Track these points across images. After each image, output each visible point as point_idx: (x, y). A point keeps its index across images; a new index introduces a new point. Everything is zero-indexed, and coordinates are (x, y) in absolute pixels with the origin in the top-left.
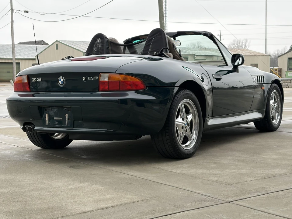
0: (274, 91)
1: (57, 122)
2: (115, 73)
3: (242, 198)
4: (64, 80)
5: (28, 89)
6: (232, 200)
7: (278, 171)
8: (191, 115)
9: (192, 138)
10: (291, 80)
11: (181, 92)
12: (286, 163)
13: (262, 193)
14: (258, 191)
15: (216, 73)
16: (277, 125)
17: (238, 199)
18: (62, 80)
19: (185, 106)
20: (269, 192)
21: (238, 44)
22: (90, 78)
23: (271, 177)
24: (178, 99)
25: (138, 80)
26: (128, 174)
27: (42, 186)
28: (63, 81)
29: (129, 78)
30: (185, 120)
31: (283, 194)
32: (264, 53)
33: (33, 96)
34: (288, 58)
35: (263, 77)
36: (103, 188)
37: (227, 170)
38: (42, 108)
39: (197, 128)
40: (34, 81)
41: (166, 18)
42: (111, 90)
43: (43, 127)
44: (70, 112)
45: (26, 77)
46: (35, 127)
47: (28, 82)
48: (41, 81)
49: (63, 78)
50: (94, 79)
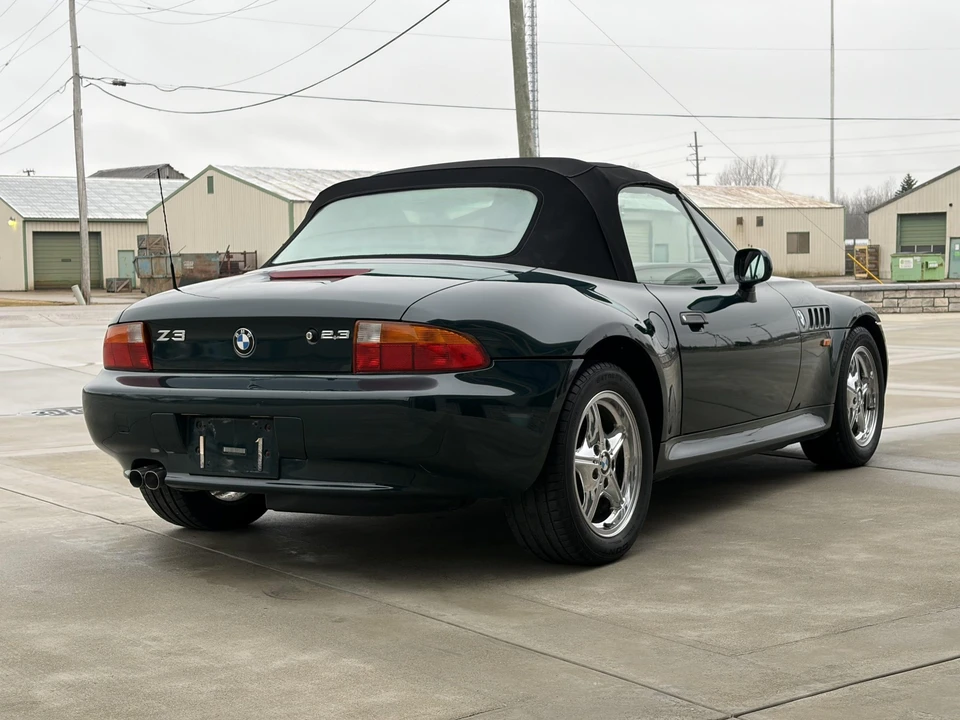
0: (860, 349)
1: (230, 462)
2: (400, 321)
3: (772, 703)
4: (250, 339)
5: (145, 361)
6: (744, 710)
7: (874, 608)
8: (620, 435)
9: (622, 502)
10: (906, 290)
11: (591, 372)
12: (897, 578)
13: (829, 686)
14: (817, 677)
15: (689, 307)
16: (867, 448)
17: (761, 706)
18: (246, 339)
19: (602, 409)
20: (848, 680)
21: (749, 173)
22: (327, 335)
23: (854, 630)
24: (583, 392)
25: (468, 343)
26: (440, 618)
27: (194, 661)
28: (248, 341)
29: (442, 337)
30: (603, 452)
31: (890, 687)
32: (827, 198)
33: (162, 382)
34: (899, 215)
35: (827, 310)
36: (369, 667)
37: (728, 605)
38: (185, 421)
39: (638, 474)
40: (161, 339)
41: (534, 96)
42: (387, 370)
43: (191, 474)
44: (270, 432)
45: (139, 327)
46: (167, 473)
47: (145, 342)
48: (183, 339)
49: (249, 334)
50: (338, 337)
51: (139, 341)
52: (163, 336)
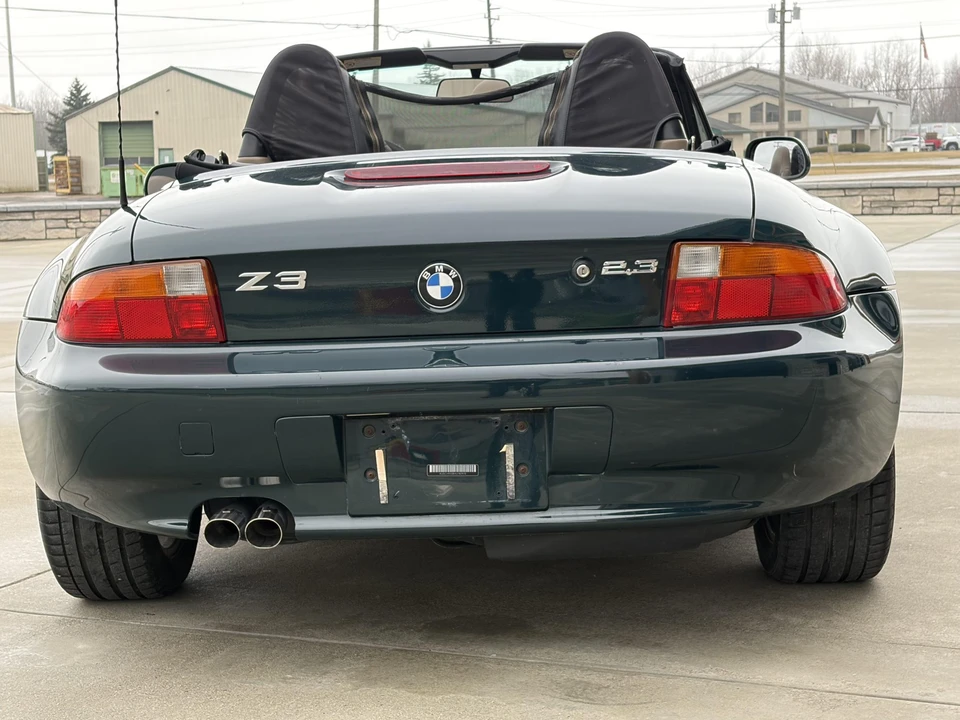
1: (445, 488)
4: (456, 280)
18: (446, 281)
22: (613, 268)
28: (450, 284)
34: (100, 123)
42: (727, 320)
43: (353, 516)
44: (524, 434)
45: (197, 267)
46: (296, 519)
47: (211, 294)
48: (301, 285)
49: (454, 273)
50: (635, 271)
51: (196, 293)
52: (253, 282)
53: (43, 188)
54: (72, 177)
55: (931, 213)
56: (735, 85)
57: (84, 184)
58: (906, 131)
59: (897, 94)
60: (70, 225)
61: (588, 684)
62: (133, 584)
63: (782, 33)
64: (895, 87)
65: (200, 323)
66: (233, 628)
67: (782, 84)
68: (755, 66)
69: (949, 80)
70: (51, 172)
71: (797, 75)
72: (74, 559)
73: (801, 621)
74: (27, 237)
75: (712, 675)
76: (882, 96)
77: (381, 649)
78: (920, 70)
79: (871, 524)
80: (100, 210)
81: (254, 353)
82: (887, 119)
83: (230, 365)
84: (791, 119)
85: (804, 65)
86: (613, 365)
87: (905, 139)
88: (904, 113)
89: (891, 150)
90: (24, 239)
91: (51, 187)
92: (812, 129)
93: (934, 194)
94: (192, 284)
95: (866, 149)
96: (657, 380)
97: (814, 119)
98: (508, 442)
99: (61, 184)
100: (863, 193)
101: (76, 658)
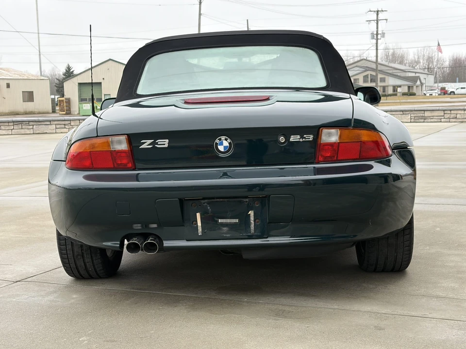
1: (225, 229)
4: (230, 143)
18: (226, 143)
28: (227, 145)
32: (39, 74)
34: (78, 83)
40: (144, 147)
42: (342, 160)
43: (187, 240)
44: (258, 206)
45: (123, 138)
46: (164, 241)
47: (129, 149)
48: (166, 146)
49: (229, 140)
50: (304, 140)
51: (123, 149)
52: (146, 144)
53: (54, 111)
54: (66, 107)
55: (441, 122)
56: (356, 66)
57: (72, 110)
58: (432, 86)
59: (428, 70)
60: (66, 127)
61: (285, 310)
62: (96, 271)
63: (377, 44)
64: (427, 67)
65: (124, 161)
66: (137, 289)
67: (377, 66)
68: (365, 58)
69: (451, 64)
70: (57, 105)
71: (384, 63)
72: (72, 261)
73: (374, 286)
74: (48, 132)
75: (336, 307)
76: (421, 71)
77: (199, 297)
78: (438, 60)
79: (404, 246)
80: (79, 120)
81: (147, 173)
82: (423, 81)
83: (137, 178)
84: (381, 81)
85: (387, 58)
86: (294, 178)
87: (431, 90)
88: (431, 78)
89: (425, 95)
90: (46, 133)
91: (57, 111)
92: (390, 86)
93: (442, 113)
94: (122, 145)
95: (414, 94)
96: (315, 184)
97: (391, 81)
98: (251, 210)
99: (62, 110)
100: (411, 113)
101: (73, 301)
